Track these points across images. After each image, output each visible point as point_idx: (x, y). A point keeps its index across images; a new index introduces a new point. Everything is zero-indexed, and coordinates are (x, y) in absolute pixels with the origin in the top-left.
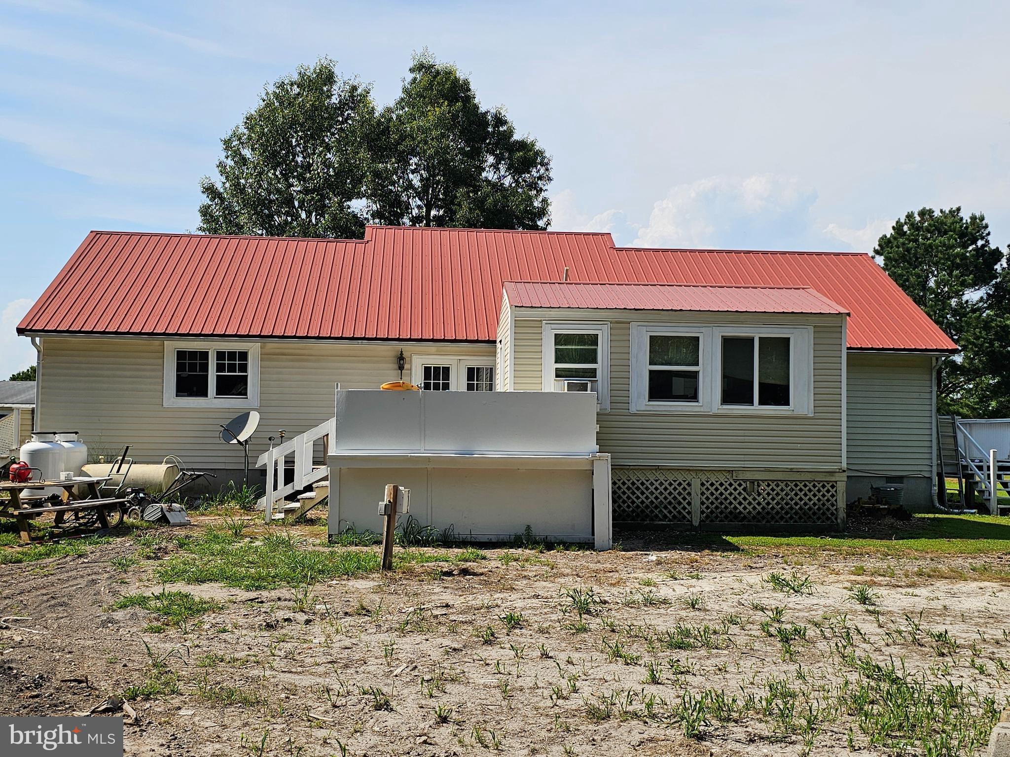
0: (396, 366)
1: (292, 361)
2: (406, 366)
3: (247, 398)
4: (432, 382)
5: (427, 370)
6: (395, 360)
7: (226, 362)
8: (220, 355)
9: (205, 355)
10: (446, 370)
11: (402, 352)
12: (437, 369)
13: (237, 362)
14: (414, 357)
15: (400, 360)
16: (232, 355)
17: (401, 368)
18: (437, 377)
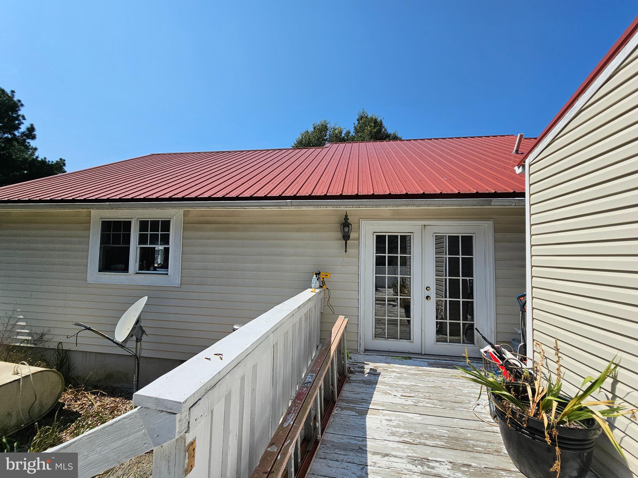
0: (339, 235)
1: (217, 230)
2: (353, 235)
3: (167, 274)
4: (387, 255)
5: (380, 239)
6: (338, 226)
7: (149, 233)
8: (143, 225)
9: (127, 225)
10: (405, 240)
11: (346, 216)
12: (393, 239)
13: (160, 233)
14: (363, 223)
15: (344, 227)
16: (155, 224)
17: (346, 237)
18: (393, 249)
